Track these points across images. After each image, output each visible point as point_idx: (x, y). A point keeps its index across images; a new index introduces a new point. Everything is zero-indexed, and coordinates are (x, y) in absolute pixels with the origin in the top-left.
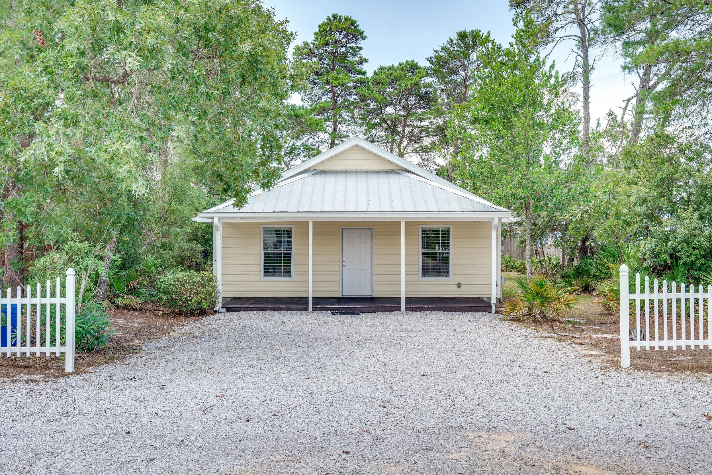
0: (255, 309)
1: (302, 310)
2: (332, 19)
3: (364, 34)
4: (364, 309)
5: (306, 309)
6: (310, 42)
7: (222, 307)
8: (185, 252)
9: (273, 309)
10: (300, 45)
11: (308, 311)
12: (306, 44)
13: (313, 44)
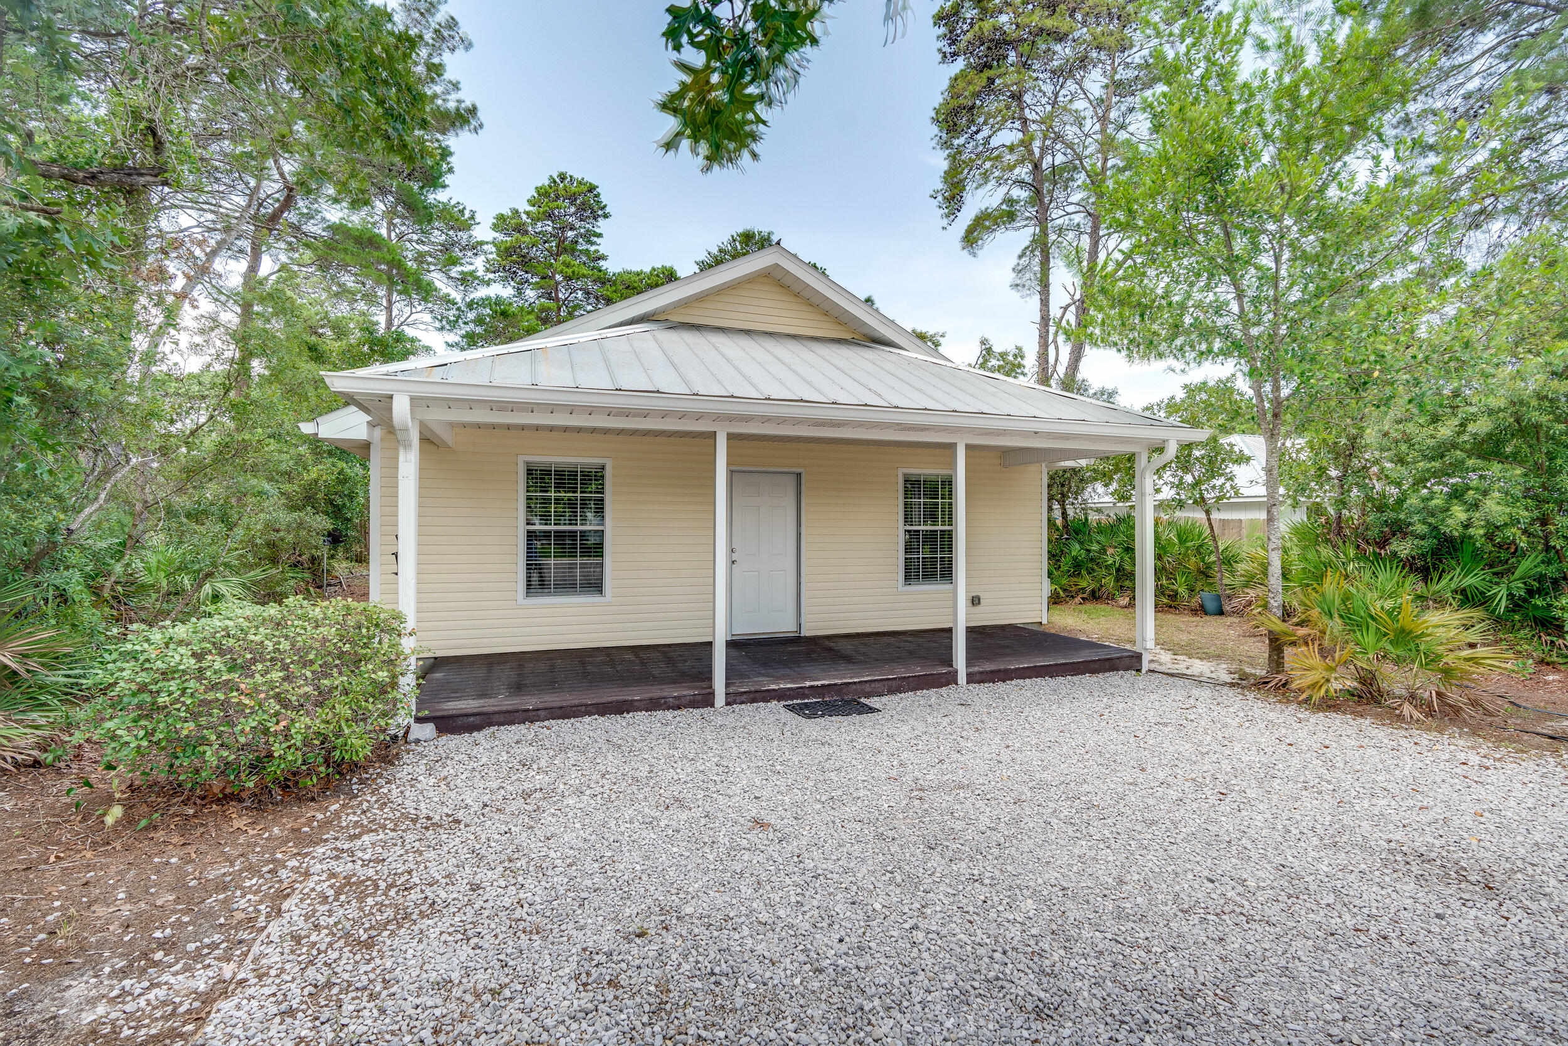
0: (542, 713)
1: (694, 704)
2: (558, 180)
3: (607, 210)
4: (867, 688)
5: (707, 700)
6: (521, 210)
7: (419, 720)
8: (282, 534)
9: (603, 709)
10: (504, 212)
11: (712, 705)
12: (516, 212)
13: (527, 213)
